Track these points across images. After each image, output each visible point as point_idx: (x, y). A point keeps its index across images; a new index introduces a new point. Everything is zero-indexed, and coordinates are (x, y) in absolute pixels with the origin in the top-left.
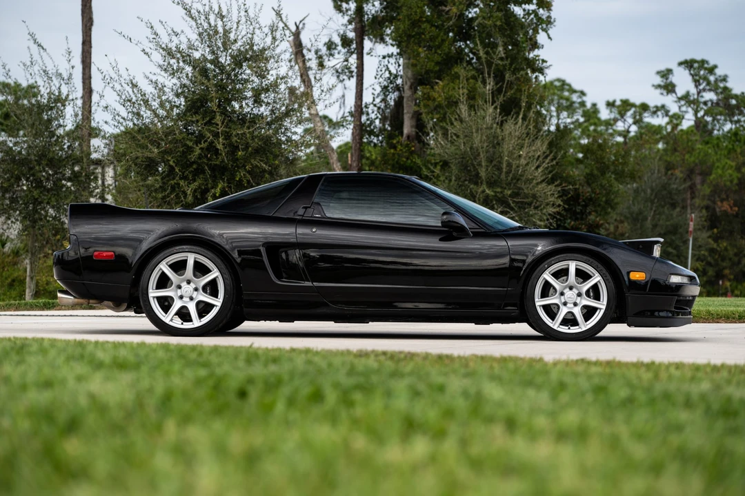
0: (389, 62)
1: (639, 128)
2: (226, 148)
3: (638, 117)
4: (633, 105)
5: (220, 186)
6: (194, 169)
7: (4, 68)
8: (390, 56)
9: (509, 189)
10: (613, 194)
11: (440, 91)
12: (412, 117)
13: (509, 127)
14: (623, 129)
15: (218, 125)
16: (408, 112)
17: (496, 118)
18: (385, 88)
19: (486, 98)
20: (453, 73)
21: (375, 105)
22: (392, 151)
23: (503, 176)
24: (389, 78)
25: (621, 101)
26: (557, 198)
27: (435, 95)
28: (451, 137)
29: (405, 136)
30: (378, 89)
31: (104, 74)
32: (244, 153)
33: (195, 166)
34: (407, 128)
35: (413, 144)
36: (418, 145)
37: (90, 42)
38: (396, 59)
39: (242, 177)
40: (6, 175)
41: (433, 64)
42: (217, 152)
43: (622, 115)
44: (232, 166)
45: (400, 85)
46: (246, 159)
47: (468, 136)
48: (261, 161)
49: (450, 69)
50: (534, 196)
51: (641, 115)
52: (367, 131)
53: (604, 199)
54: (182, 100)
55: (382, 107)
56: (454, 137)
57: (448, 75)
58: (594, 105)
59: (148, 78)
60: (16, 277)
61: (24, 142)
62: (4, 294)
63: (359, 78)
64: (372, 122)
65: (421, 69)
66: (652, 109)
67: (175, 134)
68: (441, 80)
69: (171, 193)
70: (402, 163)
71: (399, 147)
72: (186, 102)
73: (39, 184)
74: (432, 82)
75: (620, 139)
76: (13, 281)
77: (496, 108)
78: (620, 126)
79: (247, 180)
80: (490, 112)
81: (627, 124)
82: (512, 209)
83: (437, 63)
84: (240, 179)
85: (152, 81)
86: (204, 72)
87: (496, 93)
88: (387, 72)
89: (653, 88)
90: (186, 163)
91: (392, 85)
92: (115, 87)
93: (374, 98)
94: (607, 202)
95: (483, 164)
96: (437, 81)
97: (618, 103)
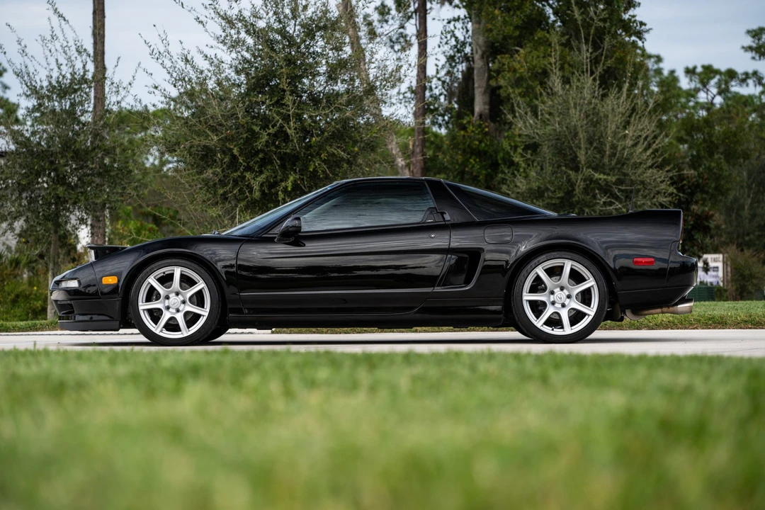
0: (455, 28)
1: (724, 99)
2: (297, 133)
3: (723, 86)
4: (717, 72)
5: (291, 178)
6: (261, 159)
7: (20, 44)
8: (457, 19)
9: (614, 175)
10: (723, 178)
11: (522, 60)
12: (485, 92)
13: (611, 101)
14: (706, 100)
15: (288, 106)
16: (479, 87)
17: (594, 92)
18: (451, 59)
19: (583, 68)
20: (536, 38)
21: (439, 79)
22: (462, 133)
23: (606, 160)
24: (456, 46)
25: (703, 67)
26: (669, 185)
27: (517, 65)
28: (542, 115)
29: (476, 114)
30: (443, 60)
31: (152, 48)
32: (318, 139)
33: (261, 155)
34: (480, 105)
35: (487, 124)
36: (492, 124)
37: (103, 10)
38: (463, 23)
39: (316, 167)
40: (22, 170)
41: (512, 28)
42: (286, 138)
43: (704, 84)
44: (304, 154)
45: (469, 54)
46: (321, 147)
47: (565, 113)
48: (338, 147)
49: (532, 34)
50: (643, 183)
51: (727, 83)
52: (431, 110)
53: (713, 185)
54: (243, 77)
55: (448, 81)
56: (547, 116)
57: (530, 41)
58: (672, 72)
59: (201, 52)
60: (21, 292)
61: (44, 131)
62: (7, 313)
63: (422, 47)
64: (436, 98)
65: (497, 34)
66: (740, 77)
67: (238, 118)
68: (521, 47)
69: (233, 188)
70: (474, 147)
71: (471, 127)
72: (248, 80)
73: (61, 180)
74: (511, 50)
75: (703, 113)
76: (17, 296)
77: (594, 80)
78: (702, 97)
79: (322, 171)
80: (588, 84)
81: (710, 95)
82: (617, 198)
83: (517, 27)
84: (314, 170)
85: (206, 57)
86: (270, 44)
87: (595, 61)
88: (453, 39)
89: (743, 50)
90: (250, 152)
91: (459, 55)
92: (165, 63)
93: (437, 70)
94: (716, 188)
95: (582, 146)
96: (517, 48)
97: (699, 70)
